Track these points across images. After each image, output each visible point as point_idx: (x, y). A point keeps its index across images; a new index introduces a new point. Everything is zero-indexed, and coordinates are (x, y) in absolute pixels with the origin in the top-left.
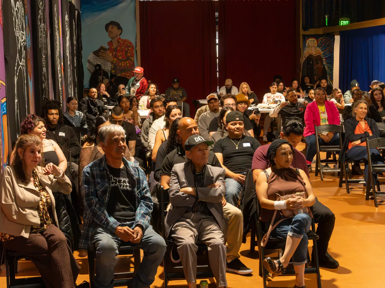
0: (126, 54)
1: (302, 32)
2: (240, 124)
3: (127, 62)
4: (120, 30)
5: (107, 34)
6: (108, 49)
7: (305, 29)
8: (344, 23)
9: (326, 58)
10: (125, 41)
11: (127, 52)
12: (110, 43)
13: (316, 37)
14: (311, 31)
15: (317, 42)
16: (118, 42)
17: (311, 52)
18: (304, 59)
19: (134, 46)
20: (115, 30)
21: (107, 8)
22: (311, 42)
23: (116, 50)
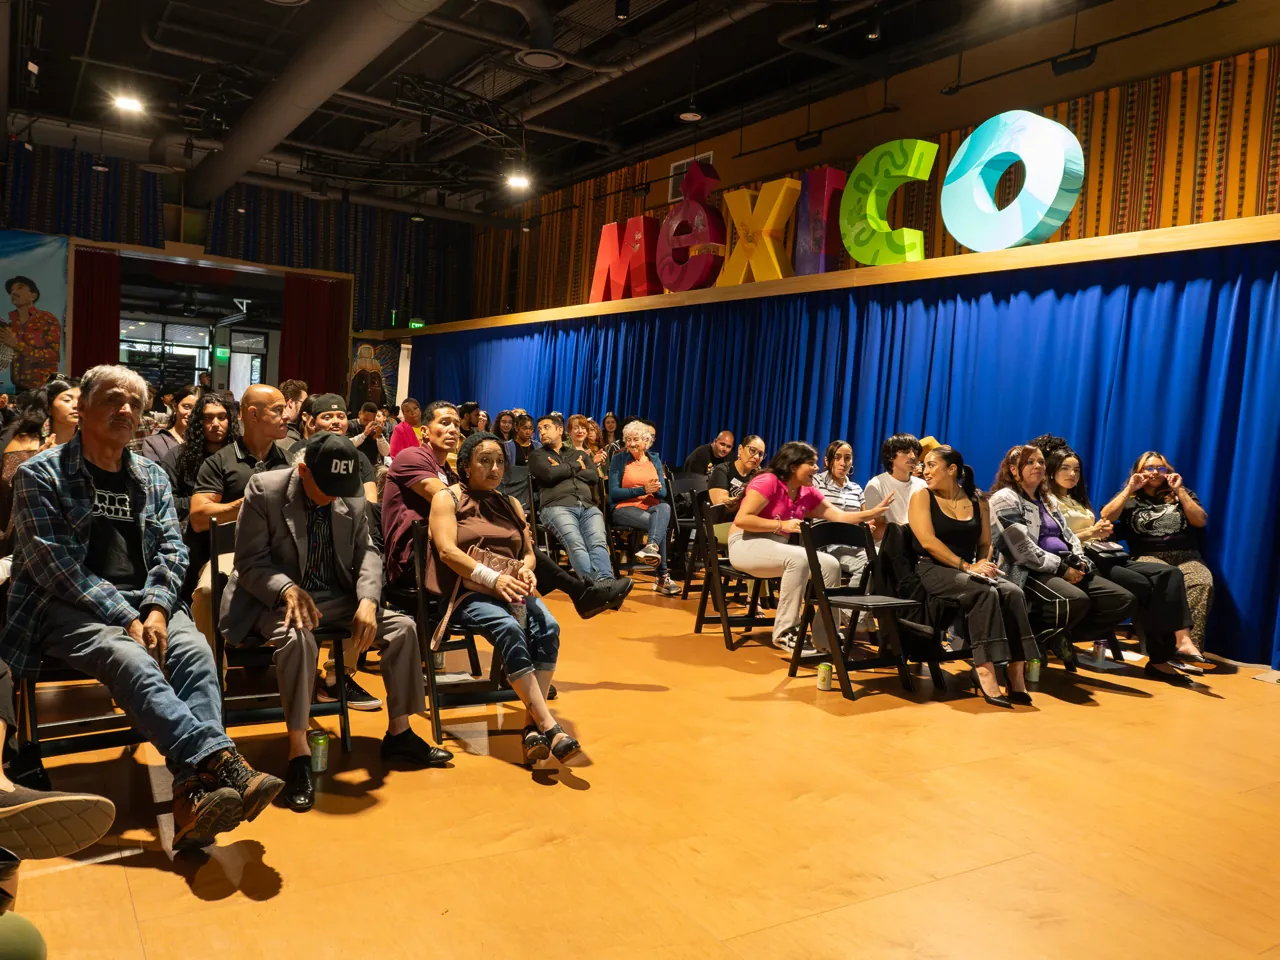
0: (43, 338)
1: (352, 334)
2: (339, 416)
3: (45, 351)
4: (35, 294)
5: (9, 297)
6: (10, 325)
7: (356, 330)
8: (416, 325)
9: (387, 378)
10: (44, 314)
11: (46, 333)
12: (14, 315)
13: (374, 343)
14: (366, 334)
15: (375, 351)
16: (30, 315)
17: (363, 365)
18: (354, 375)
19: (61, 323)
20: (25, 293)
21: (13, 252)
22: (366, 350)
23: (24, 327)
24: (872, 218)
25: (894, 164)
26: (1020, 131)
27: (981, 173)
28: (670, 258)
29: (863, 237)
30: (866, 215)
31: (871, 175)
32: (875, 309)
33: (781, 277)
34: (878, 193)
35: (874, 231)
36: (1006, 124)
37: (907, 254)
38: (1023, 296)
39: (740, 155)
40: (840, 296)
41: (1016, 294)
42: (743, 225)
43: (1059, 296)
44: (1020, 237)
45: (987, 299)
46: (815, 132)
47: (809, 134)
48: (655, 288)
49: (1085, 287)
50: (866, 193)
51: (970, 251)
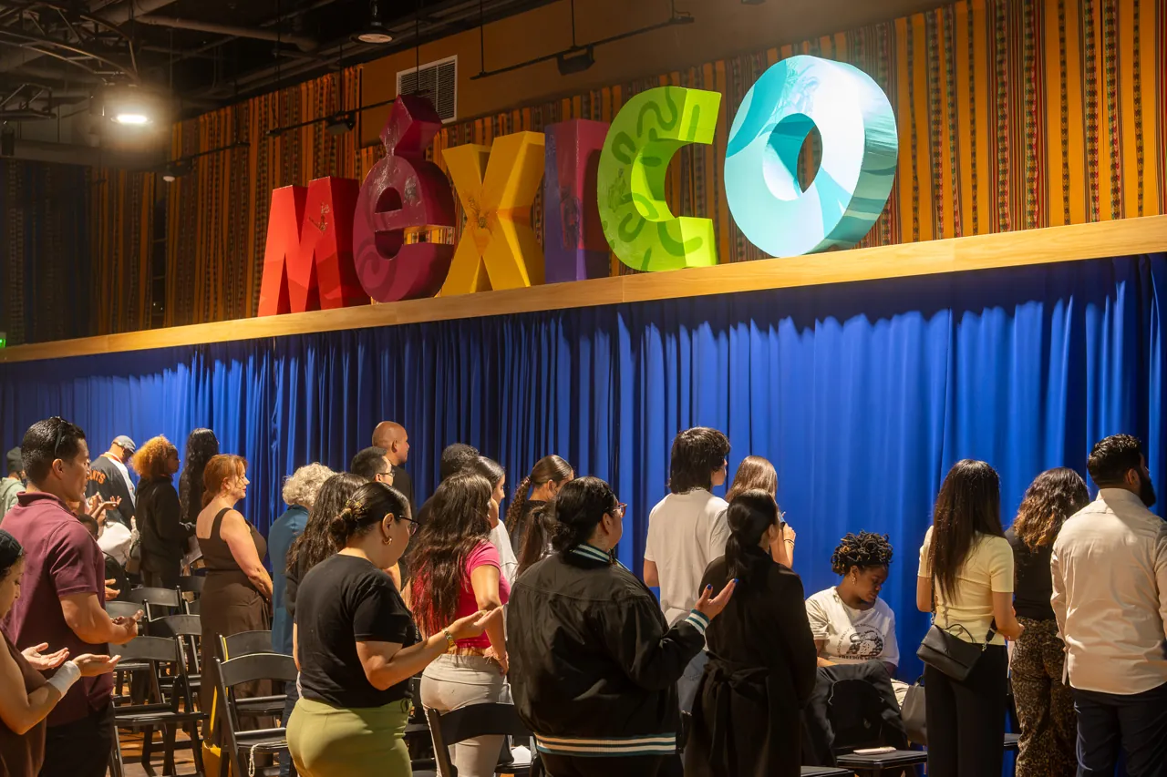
24: (641, 199)
25: (661, 121)
26: (813, 83)
27: (771, 141)
28: (372, 248)
29: (630, 228)
30: (630, 194)
31: (633, 137)
32: (653, 335)
33: (527, 284)
34: (645, 161)
35: (643, 220)
36: (793, 73)
37: (687, 256)
38: (830, 324)
39: (483, 75)
40: (606, 316)
41: (822, 321)
42: (471, 200)
43: (872, 321)
44: (819, 236)
45: (787, 326)
46: (581, 48)
47: (574, 48)
48: (354, 295)
49: (902, 311)
50: (628, 161)
51: (765, 256)
